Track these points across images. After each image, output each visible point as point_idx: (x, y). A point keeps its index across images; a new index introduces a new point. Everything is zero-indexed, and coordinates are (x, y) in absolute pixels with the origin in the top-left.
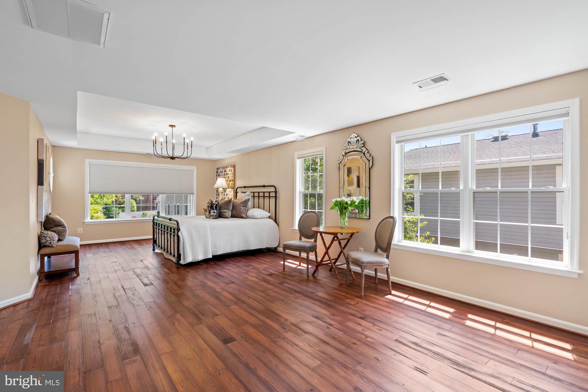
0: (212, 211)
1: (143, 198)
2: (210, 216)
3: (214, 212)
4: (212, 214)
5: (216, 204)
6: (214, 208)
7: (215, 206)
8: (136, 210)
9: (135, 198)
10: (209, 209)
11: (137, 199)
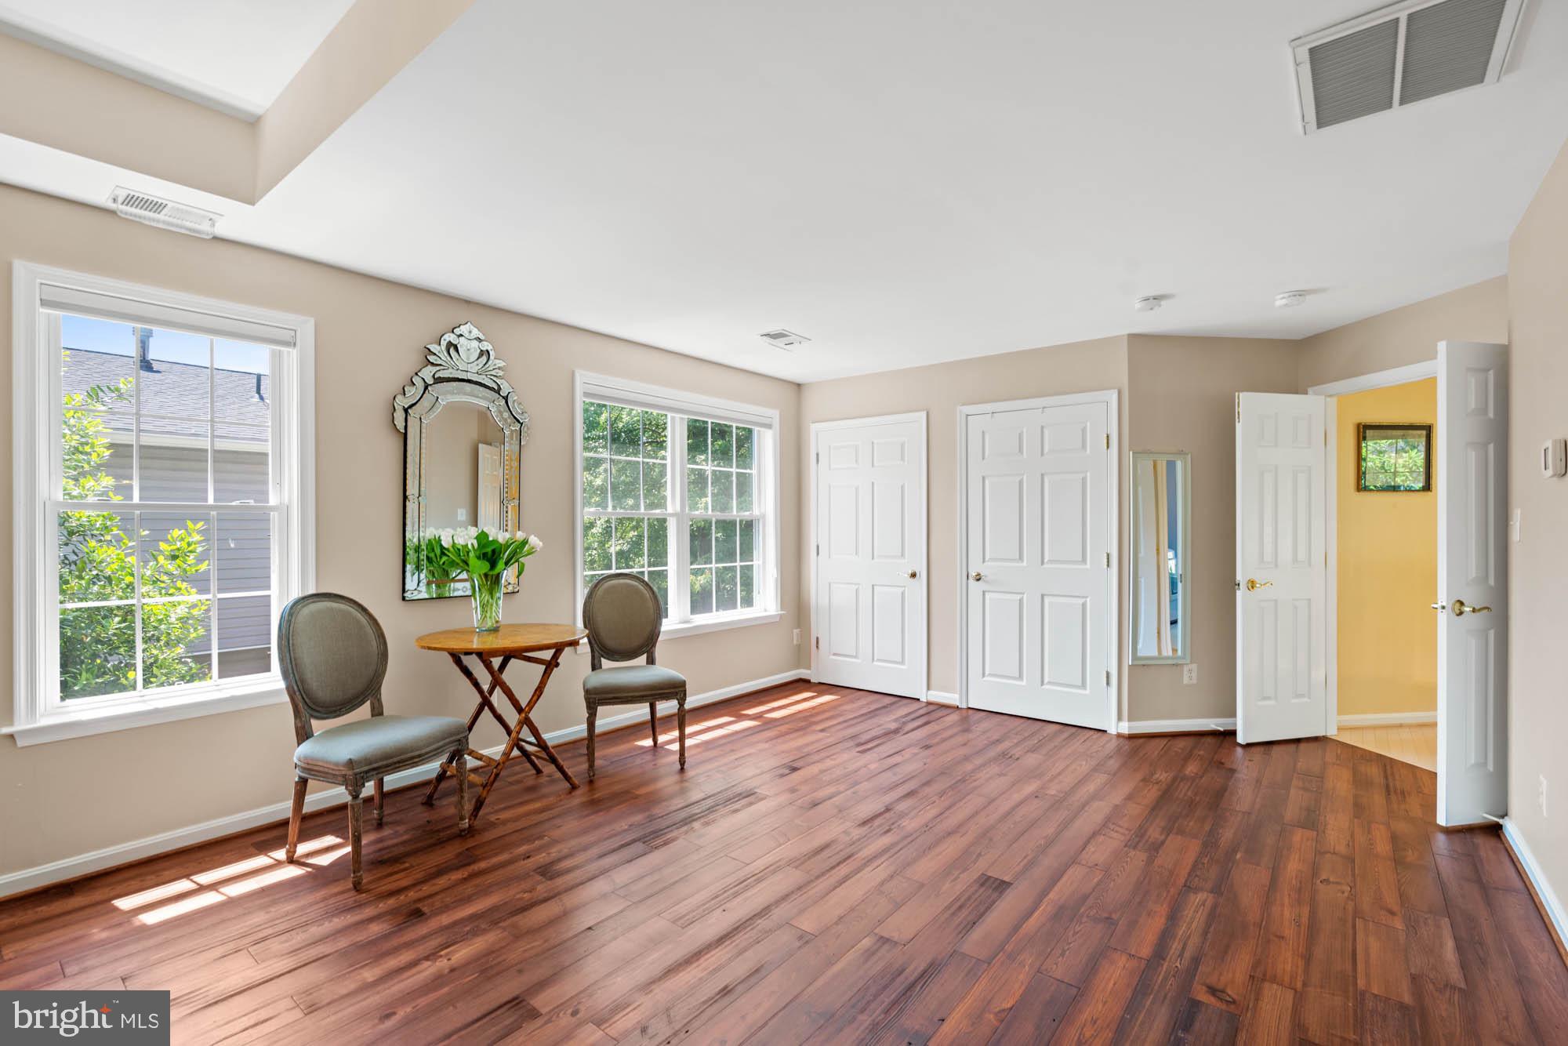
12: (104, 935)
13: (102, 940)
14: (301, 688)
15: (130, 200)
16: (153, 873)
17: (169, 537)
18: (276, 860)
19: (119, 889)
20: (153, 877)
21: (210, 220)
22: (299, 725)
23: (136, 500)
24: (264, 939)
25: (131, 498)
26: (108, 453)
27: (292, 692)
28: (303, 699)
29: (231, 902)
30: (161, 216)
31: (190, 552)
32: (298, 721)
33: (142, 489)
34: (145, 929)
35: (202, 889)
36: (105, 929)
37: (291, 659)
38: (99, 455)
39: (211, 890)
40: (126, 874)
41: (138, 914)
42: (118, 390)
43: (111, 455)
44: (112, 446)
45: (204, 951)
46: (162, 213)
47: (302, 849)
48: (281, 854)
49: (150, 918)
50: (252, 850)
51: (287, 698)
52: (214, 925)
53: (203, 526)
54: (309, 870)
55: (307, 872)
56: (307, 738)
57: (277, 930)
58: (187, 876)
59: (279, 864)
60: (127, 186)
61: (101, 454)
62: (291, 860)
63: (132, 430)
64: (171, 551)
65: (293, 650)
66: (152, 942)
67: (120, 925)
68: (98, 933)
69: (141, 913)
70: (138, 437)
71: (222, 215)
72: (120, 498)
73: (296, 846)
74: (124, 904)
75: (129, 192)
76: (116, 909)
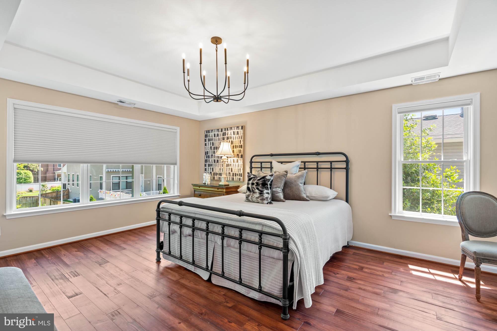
0: (265, 191)
1: (42, 169)
2: (263, 199)
3: (268, 193)
4: (266, 195)
5: (271, 180)
6: (269, 186)
7: (269, 183)
8: (33, 181)
9: (32, 169)
10: (260, 189)
11: (35, 170)
12: (403, 270)
13: (401, 271)
14: (464, 222)
15: (416, 80)
16: (421, 263)
17: (445, 171)
18: (456, 277)
19: (411, 263)
20: (420, 264)
21: (438, 75)
22: (463, 235)
23: (442, 160)
24: (438, 294)
25: (441, 159)
26: (436, 146)
27: (460, 223)
28: (465, 226)
29: (436, 281)
30: (425, 80)
31: (452, 175)
32: (463, 233)
33: (444, 156)
34: (411, 274)
35: (430, 273)
36: (403, 269)
37: (460, 212)
38: (434, 147)
39: (433, 275)
40: (414, 260)
41: (411, 270)
42: (430, 129)
43: (438, 147)
44: (436, 144)
45: (421, 287)
46: (425, 79)
47: (464, 278)
48: (457, 276)
49: (414, 273)
50: (450, 271)
51: (459, 226)
52: (428, 283)
53: (456, 168)
54: (465, 286)
55: (464, 286)
56: (466, 240)
57: (443, 294)
58: (428, 268)
59: (456, 279)
60: (413, 77)
61: (434, 146)
62: (460, 280)
63: (441, 139)
64: (446, 175)
65: (462, 209)
66: (411, 278)
67: (407, 270)
68: (402, 269)
69: (413, 270)
70: (443, 140)
71: (440, 73)
72: (438, 159)
73: (462, 276)
74: (411, 267)
75: (414, 78)
76: (408, 267)
